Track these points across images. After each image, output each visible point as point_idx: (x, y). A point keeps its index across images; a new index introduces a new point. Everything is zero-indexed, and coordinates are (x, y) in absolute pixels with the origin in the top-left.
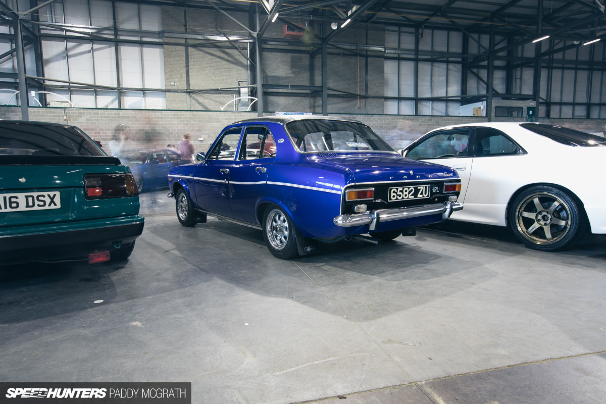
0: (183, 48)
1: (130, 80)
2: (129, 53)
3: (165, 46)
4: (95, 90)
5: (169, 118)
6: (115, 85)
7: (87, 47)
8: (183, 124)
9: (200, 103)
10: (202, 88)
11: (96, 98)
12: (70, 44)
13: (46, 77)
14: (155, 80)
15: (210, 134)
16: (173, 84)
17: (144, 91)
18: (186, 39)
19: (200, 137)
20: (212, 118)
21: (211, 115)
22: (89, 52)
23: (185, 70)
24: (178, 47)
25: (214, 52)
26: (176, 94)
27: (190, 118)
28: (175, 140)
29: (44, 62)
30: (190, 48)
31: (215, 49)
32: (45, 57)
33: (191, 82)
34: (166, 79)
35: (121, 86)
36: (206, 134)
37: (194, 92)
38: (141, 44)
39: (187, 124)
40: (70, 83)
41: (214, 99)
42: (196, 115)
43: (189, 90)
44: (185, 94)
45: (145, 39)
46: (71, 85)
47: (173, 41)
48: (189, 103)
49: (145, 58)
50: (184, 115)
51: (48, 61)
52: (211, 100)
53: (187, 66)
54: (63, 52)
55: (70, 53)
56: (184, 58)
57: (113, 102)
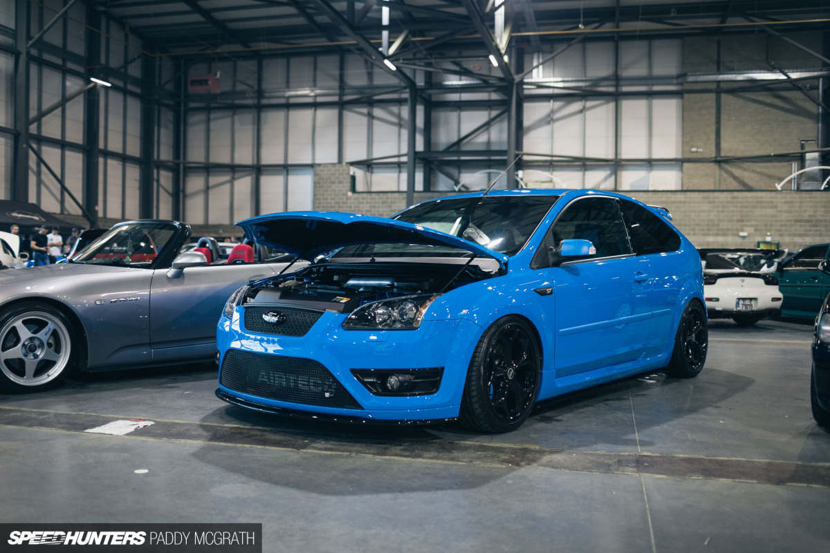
0: (713, 96)
1: (633, 148)
2: (633, 109)
3: (686, 96)
4: (583, 164)
5: (695, 202)
6: (611, 156)
7: (577, 106)
8: (718, 211)
9: (735, 178)
10: (740, 154)
11: (584, 175)
12: (558, 104)
13: (526, 150)
14: (667, 145)
15: (757, 226)
16: (694, 149)
17: (650, 163)
18: (718, 82)
19: (742, 231)
20: (762, 202)
21: (761, 197)
22: (581, 111)
23: (714, 128)
24: (706, 95)
25: (761, 98)
26: (699, 165)
27: (728, 202)
28: (703, 235)
29: (524, 130)
30: (724, 97)
31: (763, 93)
32: (526, 123)
33: (724, 145)
34: (684, 143)
35: (619, 157)
36: (751, 226)
37: (728, 161)
38: (650, 95)
39: (723, 212)
40: (552, 156)
41: (758, 170)
42: (737, 198)
43: (719, 159)
44: (712, 164)
45: (656, 88)
46: (555, 159)
47: (699, 87)
48: (717, 178)
49: (655, 114)
50: (718, 198)
51: (530, 128)
52: (754, 171)
53: (718, 122)
54: (549, 115)
55: (556, 116)
56: (714, 111)
57: (606, 179)
